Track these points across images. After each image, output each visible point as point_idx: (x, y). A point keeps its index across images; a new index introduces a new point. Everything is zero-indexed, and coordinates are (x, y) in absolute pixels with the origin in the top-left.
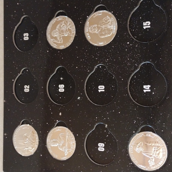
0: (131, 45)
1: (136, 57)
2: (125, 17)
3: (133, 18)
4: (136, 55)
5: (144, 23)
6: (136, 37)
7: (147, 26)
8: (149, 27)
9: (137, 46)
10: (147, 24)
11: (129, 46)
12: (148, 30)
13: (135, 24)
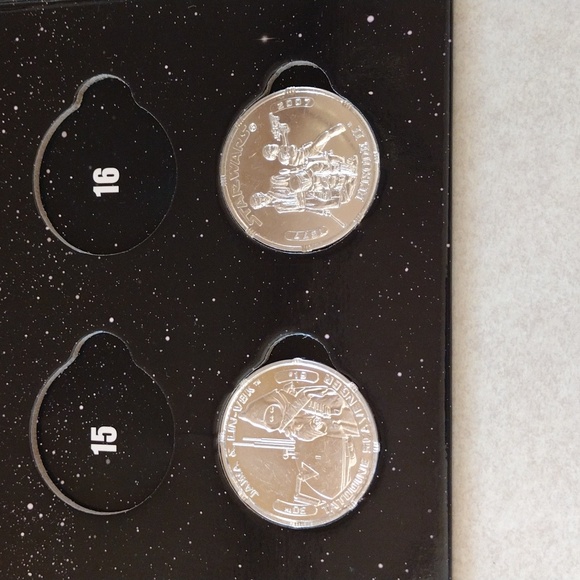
0: (41, 515)
1: (60, 568)
2: (18, 398)
3: (55, 405)
4: (57, 563)
5: (93, 430)
6: (63, 482)
7: (105, 443)
8: (113, 448)
9: (62, 524)
10: (105, 435)
11: (33, 519)
12: (108, 462)
13: (59, 428)
